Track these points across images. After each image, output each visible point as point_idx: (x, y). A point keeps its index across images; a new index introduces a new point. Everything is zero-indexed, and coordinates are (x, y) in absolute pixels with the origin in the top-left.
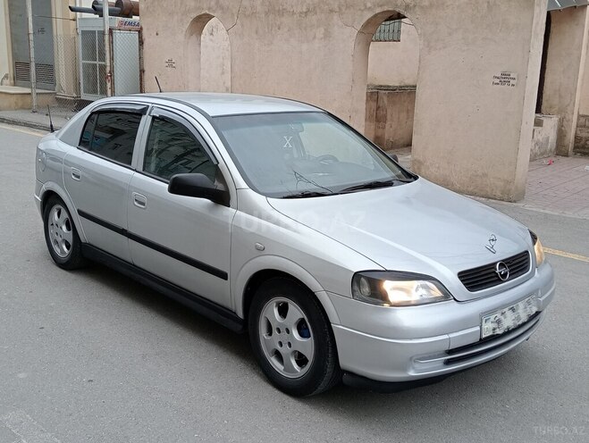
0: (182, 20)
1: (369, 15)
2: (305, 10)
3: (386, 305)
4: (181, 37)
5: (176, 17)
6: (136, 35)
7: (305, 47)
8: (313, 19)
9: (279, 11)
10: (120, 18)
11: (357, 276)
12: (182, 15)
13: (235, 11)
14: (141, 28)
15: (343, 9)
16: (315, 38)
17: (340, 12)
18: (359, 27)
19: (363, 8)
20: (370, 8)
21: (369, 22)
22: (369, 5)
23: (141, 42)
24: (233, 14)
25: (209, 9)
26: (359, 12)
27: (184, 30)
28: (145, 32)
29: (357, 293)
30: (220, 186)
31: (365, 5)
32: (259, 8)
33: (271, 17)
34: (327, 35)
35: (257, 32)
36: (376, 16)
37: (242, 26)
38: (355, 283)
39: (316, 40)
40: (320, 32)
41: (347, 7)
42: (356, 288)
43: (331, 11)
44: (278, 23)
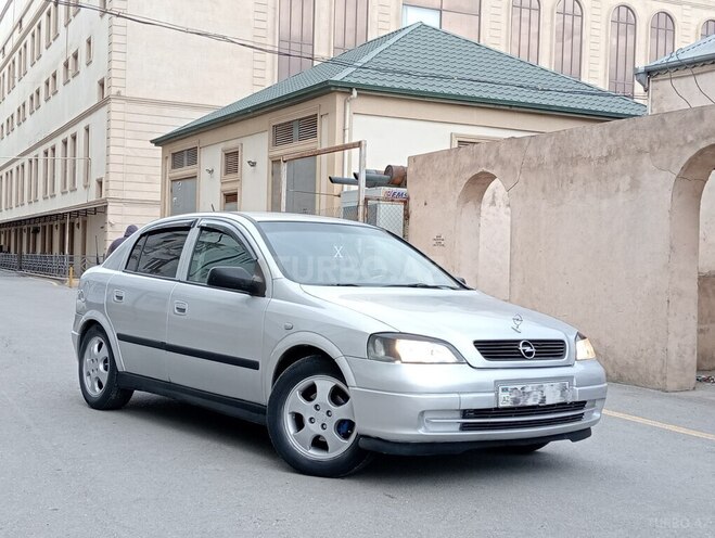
0: (454, 183)
1: (690, 153)
2: (605, 154)
3: (398, 362)
4: (452, 205)
5: (448, 181)
6: (401, 207)
7: (605, 204)
8: (616, 165)
9: (572, 157)
10: (387, 188)
11: (373, 337)
12: (456, 176)
13: (517, 164)
14: (408, 199)
15: (656, 147)
16: (618, 190)
17: (652, 152)
18: (678, 171)
19: (682, 144)
20: (692, 142)
21: (691, 163)
22: (690, 138)
23: (407, 216)
24: (515, 169)
25: (487, 165)
26: (677, 150)
27: (457, 196)
28: (412, 203)
29: (372, 353)
30: (257, 278)
31: (685, 139)
32: (547, 158)
33: (562, 167)
34: (635, 185)
35: (544, 190)
36: (701, 152)
37: (526, 183)
38: (370, 345)
39: (620, 193)
40: (625, 182)
41: (661, 144)
42: (371, 348)
43: (640, 152)
44: (571, 174)
